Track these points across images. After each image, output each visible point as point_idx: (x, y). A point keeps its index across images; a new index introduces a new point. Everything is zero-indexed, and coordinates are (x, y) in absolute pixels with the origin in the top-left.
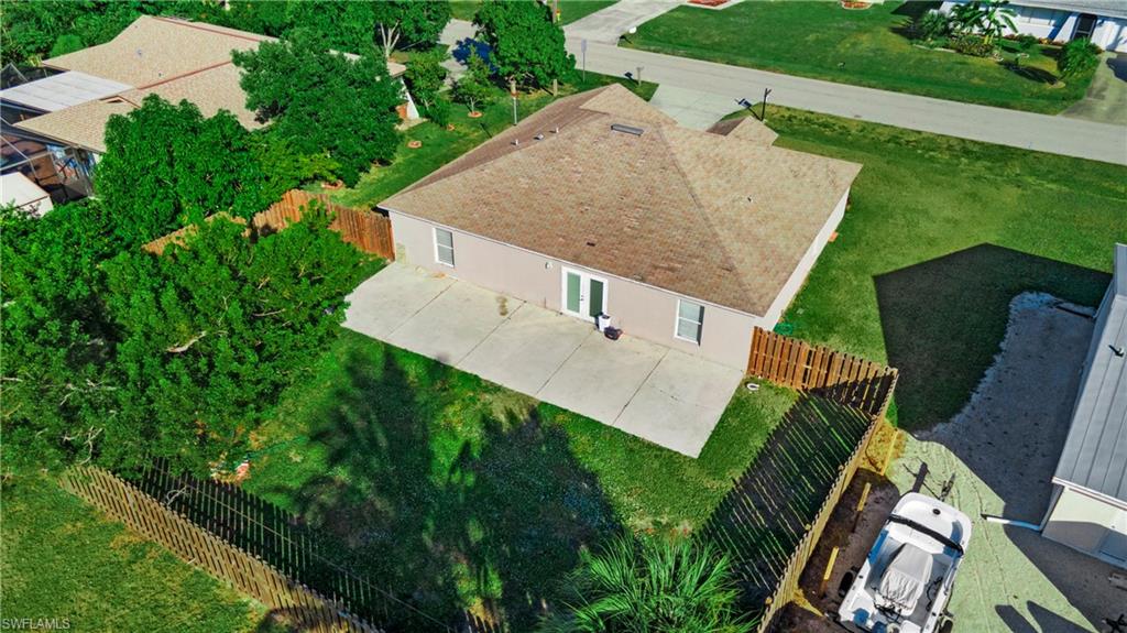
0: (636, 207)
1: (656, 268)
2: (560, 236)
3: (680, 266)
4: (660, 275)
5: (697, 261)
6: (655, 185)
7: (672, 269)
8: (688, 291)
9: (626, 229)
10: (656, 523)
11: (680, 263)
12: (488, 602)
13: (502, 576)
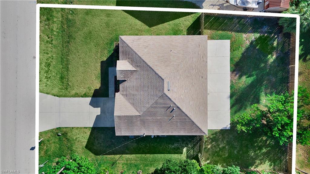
0: (190, 72)
1: (203, 61)
2: (202, 85)
3: (202, 56)
4: (205, 59)
5: (199, 53)
6: (183, 71)
7: (203, 57)
8: (206, 52)
9: (196, 72)
10: (246, 40)
11: (201, 56)
12: (272, 56)
13: (268, 56)
